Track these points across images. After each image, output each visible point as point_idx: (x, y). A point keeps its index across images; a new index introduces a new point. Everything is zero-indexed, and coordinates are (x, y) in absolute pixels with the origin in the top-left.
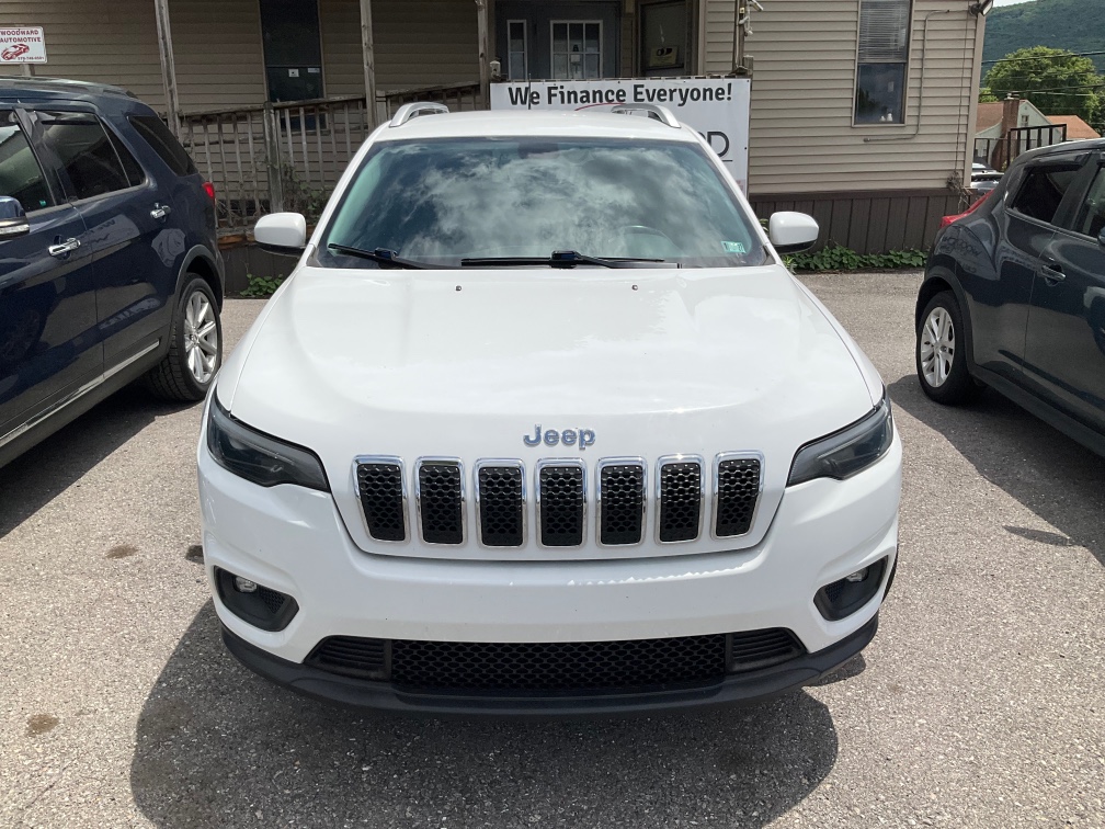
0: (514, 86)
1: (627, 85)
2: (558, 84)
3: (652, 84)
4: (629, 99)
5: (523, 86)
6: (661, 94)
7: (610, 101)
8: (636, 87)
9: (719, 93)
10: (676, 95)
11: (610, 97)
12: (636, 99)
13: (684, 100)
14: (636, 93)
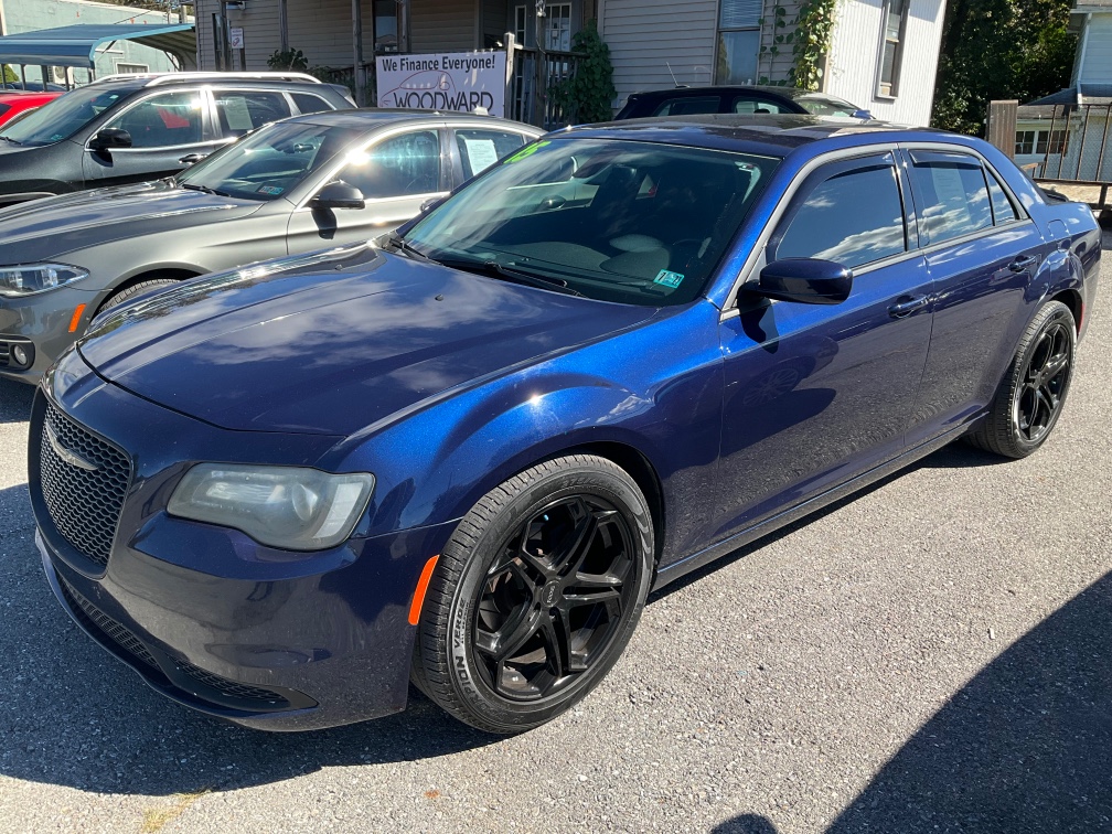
0: (386, 58)
1: (439, 57)
2: (405, 57)
3: (452, 56)
4: (440, 66)
5: (389, 58)
6: (456, 63)
7: (431, 69)
8: (444, 58)
9: (487, 63)
10: (465, 63)
11: (432, 66)
12: (444, 68)
13: (469, 67)
14: (444, 63)
